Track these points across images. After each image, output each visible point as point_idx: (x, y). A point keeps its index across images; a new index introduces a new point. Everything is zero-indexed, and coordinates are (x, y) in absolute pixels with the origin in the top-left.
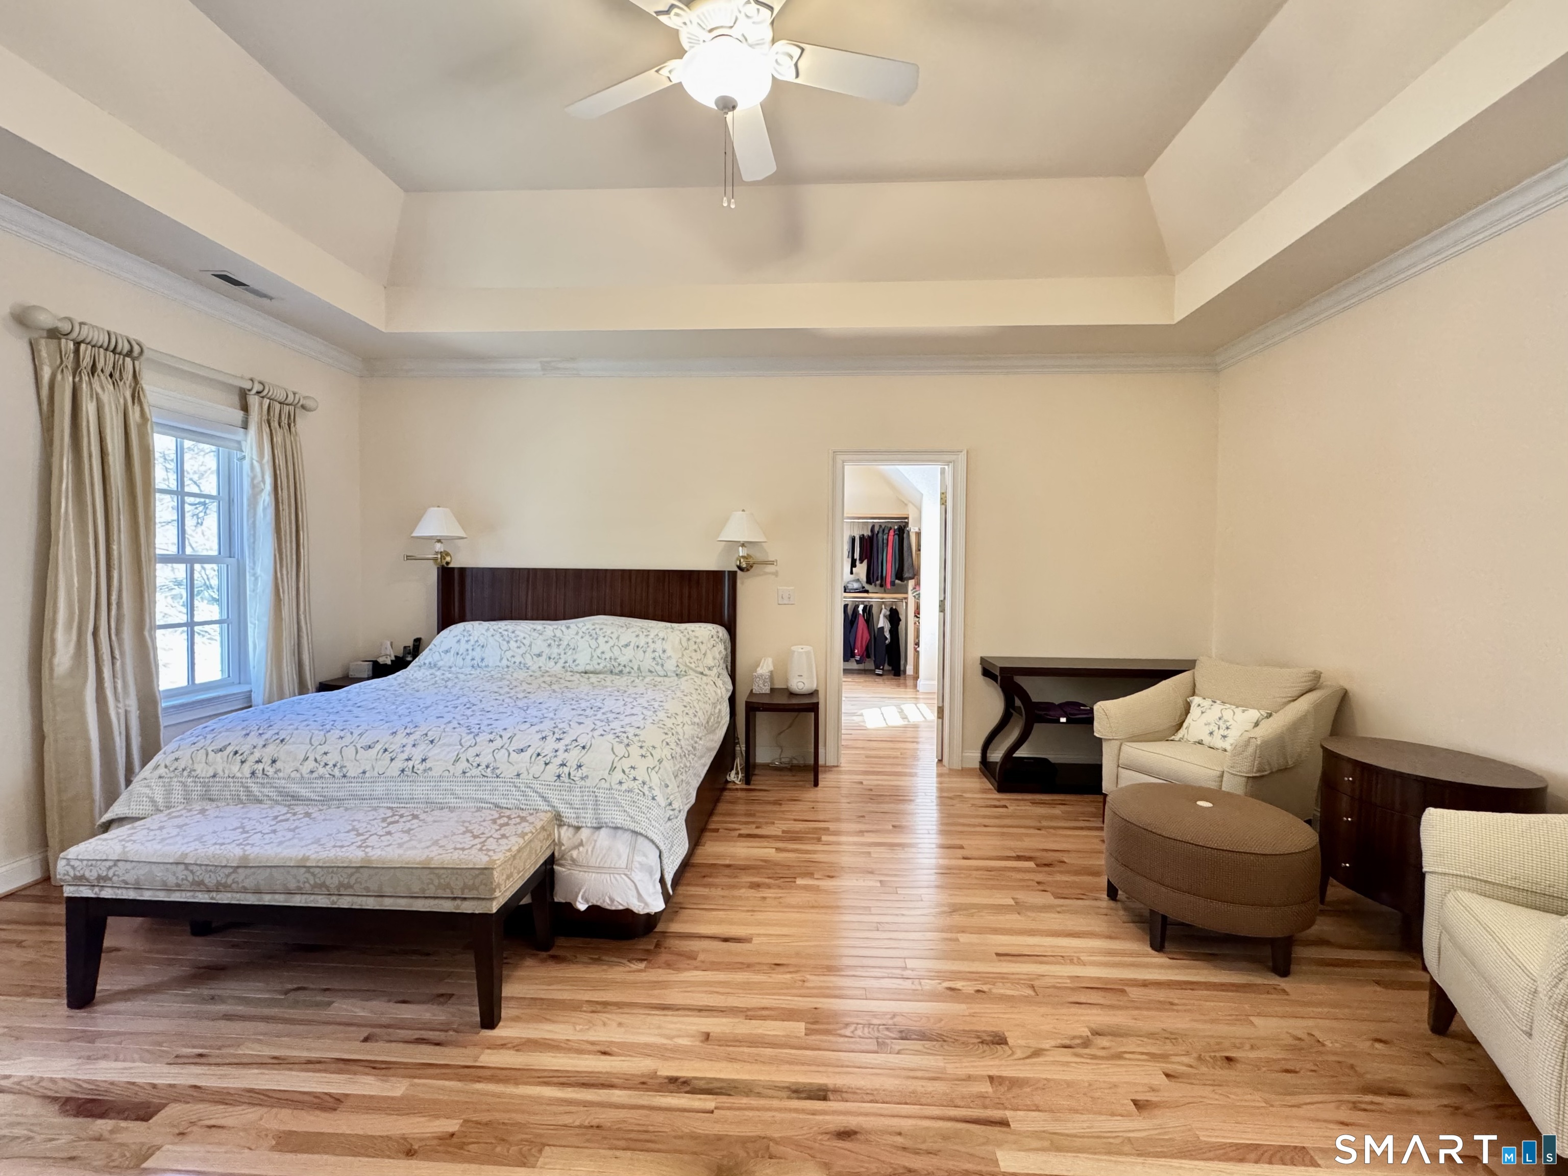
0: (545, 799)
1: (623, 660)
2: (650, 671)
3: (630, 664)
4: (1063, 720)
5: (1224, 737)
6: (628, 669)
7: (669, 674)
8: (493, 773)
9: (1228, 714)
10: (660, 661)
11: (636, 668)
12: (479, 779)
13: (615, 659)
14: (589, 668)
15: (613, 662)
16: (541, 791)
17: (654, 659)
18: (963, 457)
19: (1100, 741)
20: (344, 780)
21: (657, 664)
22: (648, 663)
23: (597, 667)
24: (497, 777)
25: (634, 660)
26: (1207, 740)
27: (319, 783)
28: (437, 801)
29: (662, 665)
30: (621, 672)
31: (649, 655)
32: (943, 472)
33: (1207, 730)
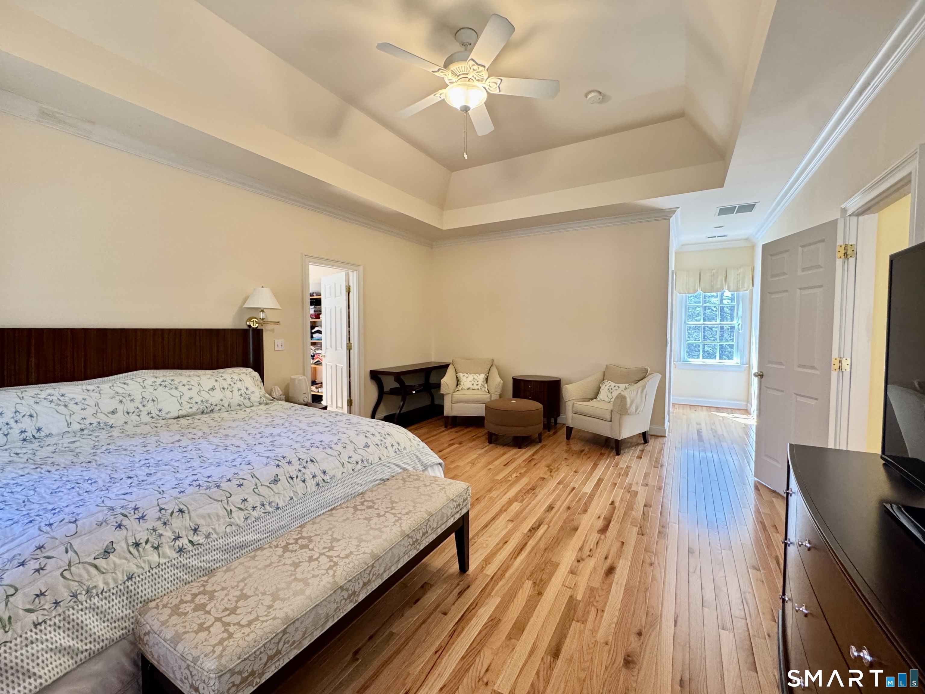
0: (398, 466)
1: (214, 401)
2: (239, 405)
3: (221, 403)
4: (414, 392)
5: (477, 385)
6: (218, 407)
7: (255, 404)
8: (368, 463)
9: (475, 377)
10: (247, 397)
11: (226, 405)
12: (363, 470)
13: (207, 401)
14: (181, 413)
15: (205, 404)
16: (395, 462)
17: (241, 395)
18: (361, 268)
19: (443, 395)
20: (279, 511)
21: (245, 398)
22: (237, 399)
23: (190, 410)
24: (372, 464)
25: (224, 399)
26: (472, 387)
27: (260, 525)
28: (351, 493)
29: (249, 399)
30: (212, 411)
31: (236, 393)
32: (347, 275)
33: (471, 384)
